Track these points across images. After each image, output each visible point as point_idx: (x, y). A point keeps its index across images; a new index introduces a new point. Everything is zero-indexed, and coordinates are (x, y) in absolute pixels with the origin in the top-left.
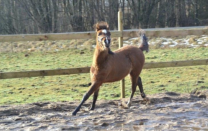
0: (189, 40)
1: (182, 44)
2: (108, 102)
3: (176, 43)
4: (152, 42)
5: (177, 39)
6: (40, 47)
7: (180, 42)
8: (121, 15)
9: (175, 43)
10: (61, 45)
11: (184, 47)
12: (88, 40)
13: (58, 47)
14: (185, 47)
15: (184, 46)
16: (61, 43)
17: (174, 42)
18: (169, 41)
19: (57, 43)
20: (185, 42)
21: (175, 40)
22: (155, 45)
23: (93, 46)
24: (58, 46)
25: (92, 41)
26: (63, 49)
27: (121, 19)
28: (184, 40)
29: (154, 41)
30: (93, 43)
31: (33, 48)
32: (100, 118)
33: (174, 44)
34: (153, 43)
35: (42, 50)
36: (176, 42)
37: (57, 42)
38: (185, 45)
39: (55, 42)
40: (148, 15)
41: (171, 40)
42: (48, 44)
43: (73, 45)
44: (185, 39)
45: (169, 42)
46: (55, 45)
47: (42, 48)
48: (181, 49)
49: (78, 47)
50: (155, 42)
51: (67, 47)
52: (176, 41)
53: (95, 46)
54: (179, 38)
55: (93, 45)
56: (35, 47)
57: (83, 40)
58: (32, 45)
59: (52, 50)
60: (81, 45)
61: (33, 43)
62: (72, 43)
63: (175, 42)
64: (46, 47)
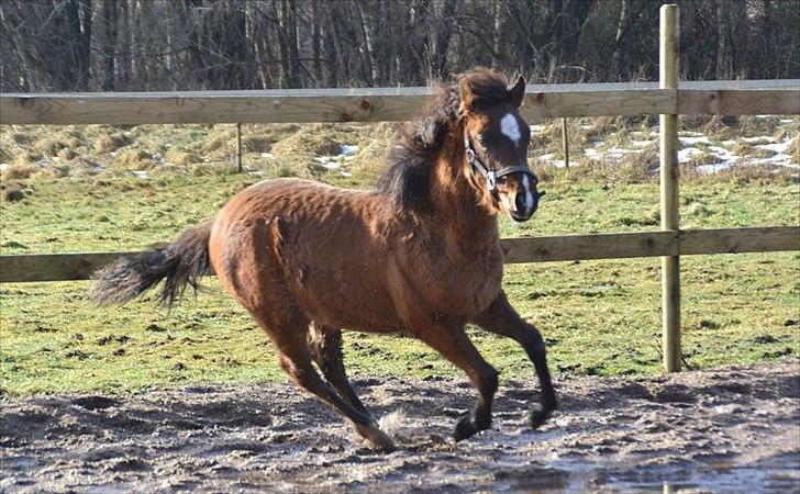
0: (789, 142)
1: (756, 162)
2: (616, 386)
3: (731, 158)
4: (613, 150)
5: (733, 136)
6: (55, 159)
7: (748, 150)
8: (670, 21)
9: (723, 157)
10: (164, 149)
11: (768, 176)
12: (293, 129)
13: (145, 161)
14: (772, 176)
15: (767, 172)
16: (160, 142)
17: (717, 151)
18: (693, 146)
19: (140, 139)
20: (775, 153)
21: (722, 140)
22: (628, 165)
23: (323, 159)
24: (149, 156)
25: (318, 138)
26: (173, 168)
27: (671, 38)
28: (767, 143)
29: (622, 145)
30: (322, 143)
31: (21, 163)
32: (624, 443)
33: (721, 161)
34: (616, 152)
35: (65, 172)
36: (728, 153)
37: (138, 135)
38: (776, 167)
39: (127, 133)
40: (576, 15)
41: (705, 140)
42: (98, 146)
43: (220, 152)
44: (771, 139)
45: (696, 152)
46: (128, 152)
47: (67, 163)
48: (754, 188)
49: (248, 162)
50: (625, 151)
51: (193, 158)
52: (730, 149)
53: (331, 161)
54: (744, 134)
55: (320, 153)
56: (32, 159)
57: (269, 132)
58: (16, 148)
59: (118, 174)
60: (264, 155)
61: (19, 139)
62: (217, 145)
63: (725, 150)
64: (85, 156)
